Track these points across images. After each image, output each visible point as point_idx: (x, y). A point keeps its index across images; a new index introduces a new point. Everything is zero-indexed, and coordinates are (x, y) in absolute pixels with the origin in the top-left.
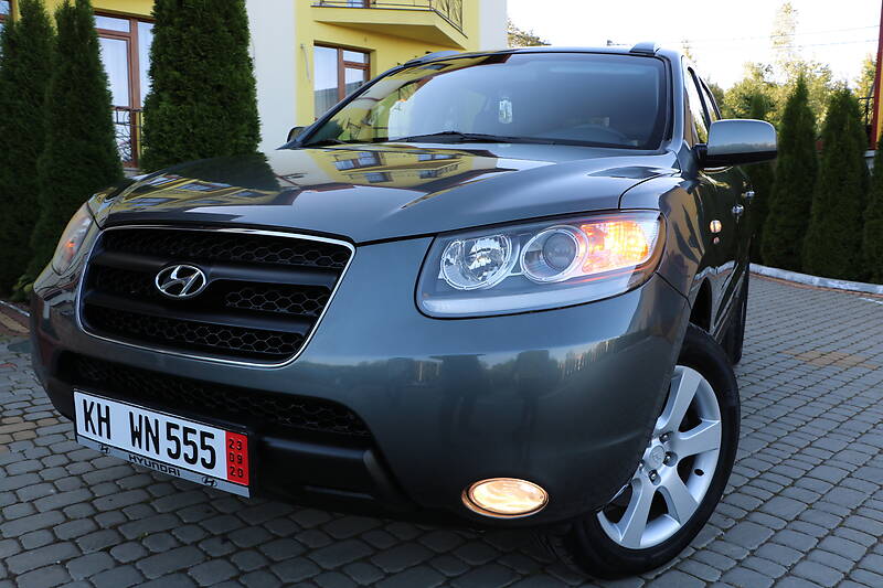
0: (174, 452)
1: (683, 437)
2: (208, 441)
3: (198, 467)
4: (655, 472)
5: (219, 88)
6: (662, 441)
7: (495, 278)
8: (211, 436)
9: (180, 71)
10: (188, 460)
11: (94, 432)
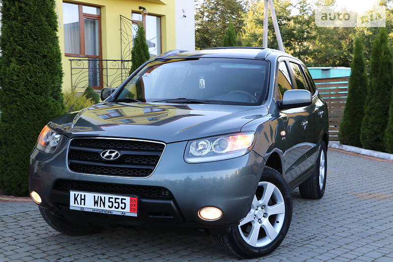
0: (111, 206)
1: (269, 208)
2: (123, 201)
3: (120, 209)
4: (260, 219)
5: (45, 56)
6: (262, 208)
7: (205, 152)
8: (125, 199)
9: (21, 46)
10: (116, 208)
11: (78, 204)
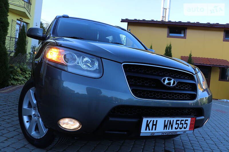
2: (186, 122)
3: (183, 129)
10: (180, 128)
11: (149, 130)
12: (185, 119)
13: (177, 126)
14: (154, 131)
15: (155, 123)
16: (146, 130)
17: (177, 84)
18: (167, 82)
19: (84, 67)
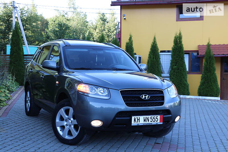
2: (157, 118)
10: (154, 121)
11: (136, 122)
12: (156, 116)
13: (151, 120)
14: (138, 123)
15: (138, 119)
16: (134, 122)
17: (150, 97)
18: (144, 97)
19: (100, 94)
